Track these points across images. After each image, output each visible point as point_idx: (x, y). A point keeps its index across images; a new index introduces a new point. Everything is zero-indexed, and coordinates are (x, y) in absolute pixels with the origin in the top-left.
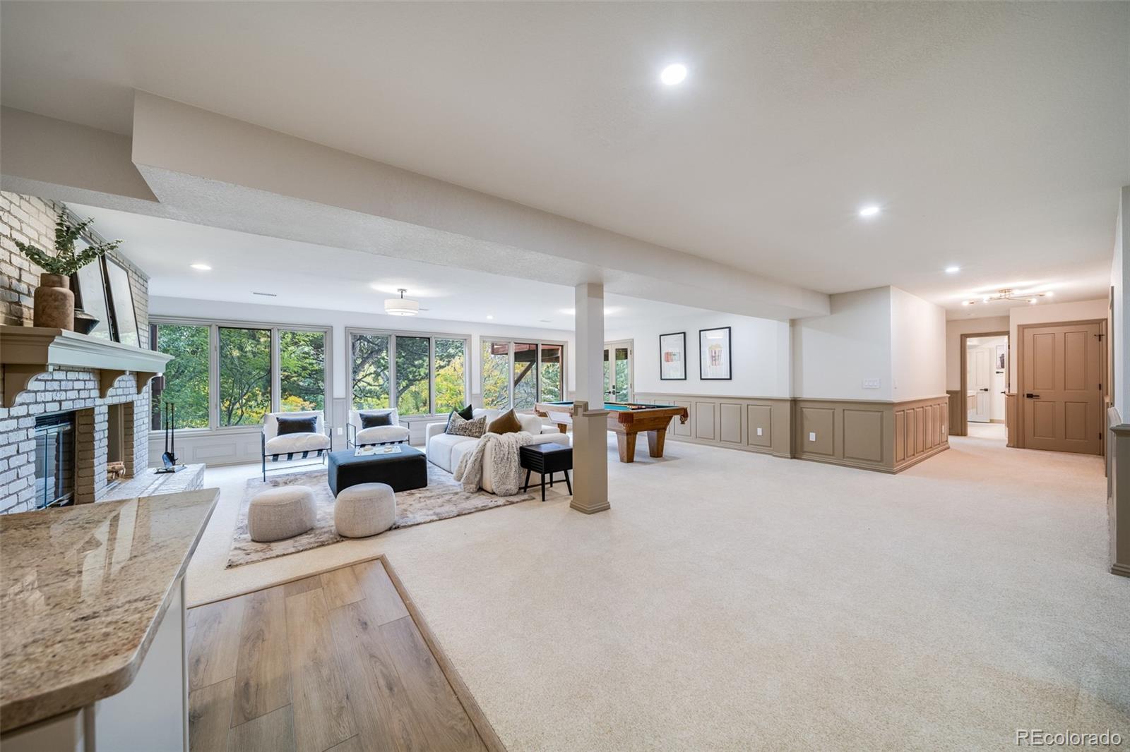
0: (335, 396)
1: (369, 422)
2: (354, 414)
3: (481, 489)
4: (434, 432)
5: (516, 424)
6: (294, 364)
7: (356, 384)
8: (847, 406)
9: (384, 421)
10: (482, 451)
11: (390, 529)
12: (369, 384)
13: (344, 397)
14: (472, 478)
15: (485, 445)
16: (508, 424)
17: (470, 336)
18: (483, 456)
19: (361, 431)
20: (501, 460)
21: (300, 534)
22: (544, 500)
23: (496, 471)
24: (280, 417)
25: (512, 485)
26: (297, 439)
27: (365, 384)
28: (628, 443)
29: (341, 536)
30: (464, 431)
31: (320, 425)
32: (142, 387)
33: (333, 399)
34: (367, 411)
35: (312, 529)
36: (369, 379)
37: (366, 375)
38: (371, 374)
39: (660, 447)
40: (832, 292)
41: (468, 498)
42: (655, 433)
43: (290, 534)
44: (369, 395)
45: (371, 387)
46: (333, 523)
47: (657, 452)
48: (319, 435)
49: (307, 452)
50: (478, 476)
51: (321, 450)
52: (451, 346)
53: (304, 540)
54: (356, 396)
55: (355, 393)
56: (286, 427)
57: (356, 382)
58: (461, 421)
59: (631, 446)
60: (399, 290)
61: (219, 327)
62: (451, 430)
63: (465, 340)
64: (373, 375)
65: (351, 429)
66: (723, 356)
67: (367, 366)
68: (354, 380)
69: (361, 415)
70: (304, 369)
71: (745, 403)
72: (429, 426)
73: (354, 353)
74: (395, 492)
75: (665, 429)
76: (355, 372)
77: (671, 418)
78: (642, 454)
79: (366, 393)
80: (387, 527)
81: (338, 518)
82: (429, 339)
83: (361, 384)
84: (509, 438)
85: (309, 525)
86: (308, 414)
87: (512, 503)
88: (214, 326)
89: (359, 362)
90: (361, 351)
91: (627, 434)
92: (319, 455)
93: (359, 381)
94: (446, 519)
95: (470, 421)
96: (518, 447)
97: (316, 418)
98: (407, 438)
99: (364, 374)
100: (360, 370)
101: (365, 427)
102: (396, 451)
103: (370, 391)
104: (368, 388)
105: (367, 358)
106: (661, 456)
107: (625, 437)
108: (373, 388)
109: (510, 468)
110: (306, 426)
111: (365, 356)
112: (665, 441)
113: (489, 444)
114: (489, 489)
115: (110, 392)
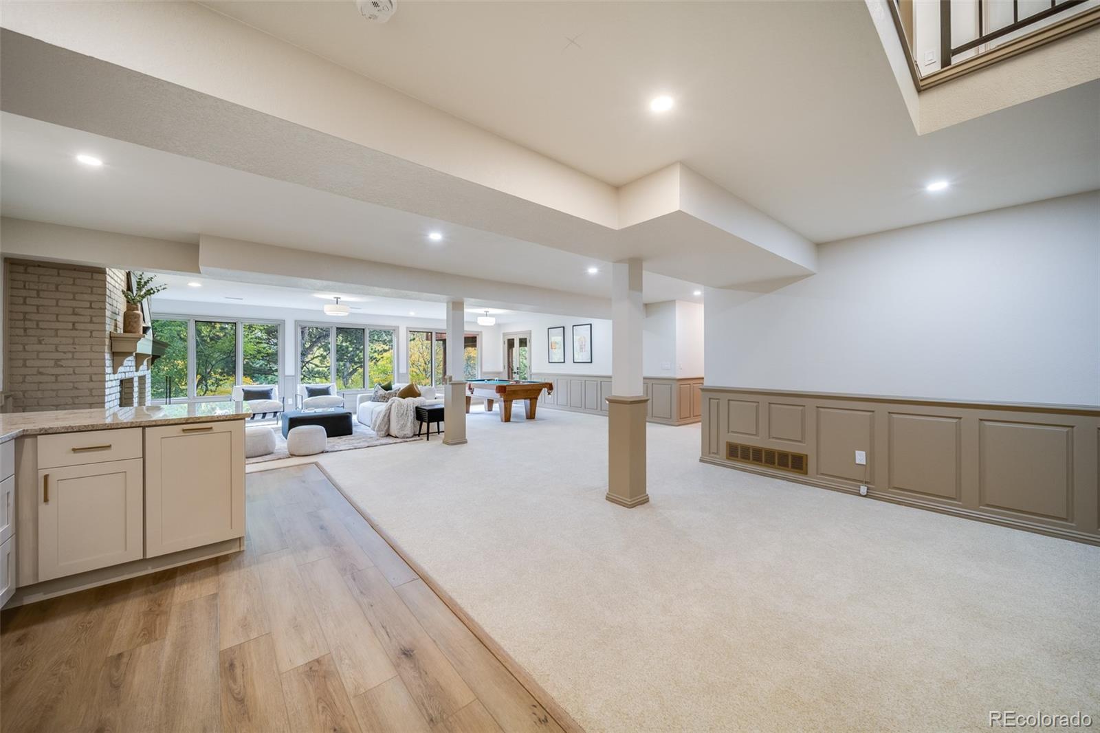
0: (286, 374)
1: (313, 393)
2: (301, 388)
3: (389, 435)
4: (362, 400)
5: (416, 392)
6: (252, 348)
7: (305, 365)
8: (654, 382)
9: (325, 392)
10: (389, 409)
11: (322, 452)
12: (317, 366)
13: (293, 374)
14: (382, 427)
15: (391, 405)
16: (410, 392)
17: (398, 327)
18: (390, 412)
19: (307, 399)
20: (402, 415)
21: (266, 455)
22: (428, 440)
23: (398, 422)
24: (245, 389)
25: (409, 431)
26: (258, 404)
27: (314, 366)
28: (506, 408)
29: (291, 455)
30: (384, 399)
31: (275, 394)
32: (139, 366)
33: (285, 376)
34: (313, 386)
35: (272, 453)
36: (317, 361)
37: (314, 358)
38: (318, 356)
39: (533, 412)
40: (647, 303)
41: (377, 440)
42: (528, 401)
43: (259, 454)
44: (317, 375)
45: (318, 369)
46: (287, 450)
47: (531, 415)
48: (275, 401)
49: (266, 413)
50: (387, 426)
51: (276, 412)
52: (385, 335)
53: (268, 457)
54: (304, 376)
55: (304, 373)
56: (249, 395)
57: (304, 363)
58: (382, 392)
59: (508, 410)
60: (335, 298)
61: (196, 321)
62: (374, 398)
63: (394, 330)
64: (320, 358)
65: (299, 398)
66: (586, 346)
67: (315, 349)
68: (303, 362)
69: (307, 388)
70: (259, 352)
71: (599, 380)
72: (359, 396)
73: (303, 338)
74: (328, 437)
75: (537, 399)
76: (303, 354)
77: (541, 390)
78: (517, 416)
79: (312, 374)
80: (321, 451)
81: (289, 449)
82: (364, 330)
83: (310, 366)
84: (410, 400)
85: (271, 450)
86: (264, 387)
87: (407, 441)
88: (192, 320)
89: (307, 345)
90: (310, 335)
91: (504, 401)
92: (275, 416)
93: (307, 362)
94: (359, 448)
95: (389, 391)
96: (415, 406)
97: (272, 390)
98: (342, 405)
99: (312, 357)
100: (309, 354)
101: (310, 396)
102: (331, 411)
103: (318, 372)
104: (316, 369)
105: (315, 342)
106: (534, 418)
107: (503, 404)
108: (321, 369)
109: (408, 420)
110: (265, 395)
111: (314, 340)
112: (537, 408)
113: (394, 404)
114: (393, 434)
115: (121, 369)
